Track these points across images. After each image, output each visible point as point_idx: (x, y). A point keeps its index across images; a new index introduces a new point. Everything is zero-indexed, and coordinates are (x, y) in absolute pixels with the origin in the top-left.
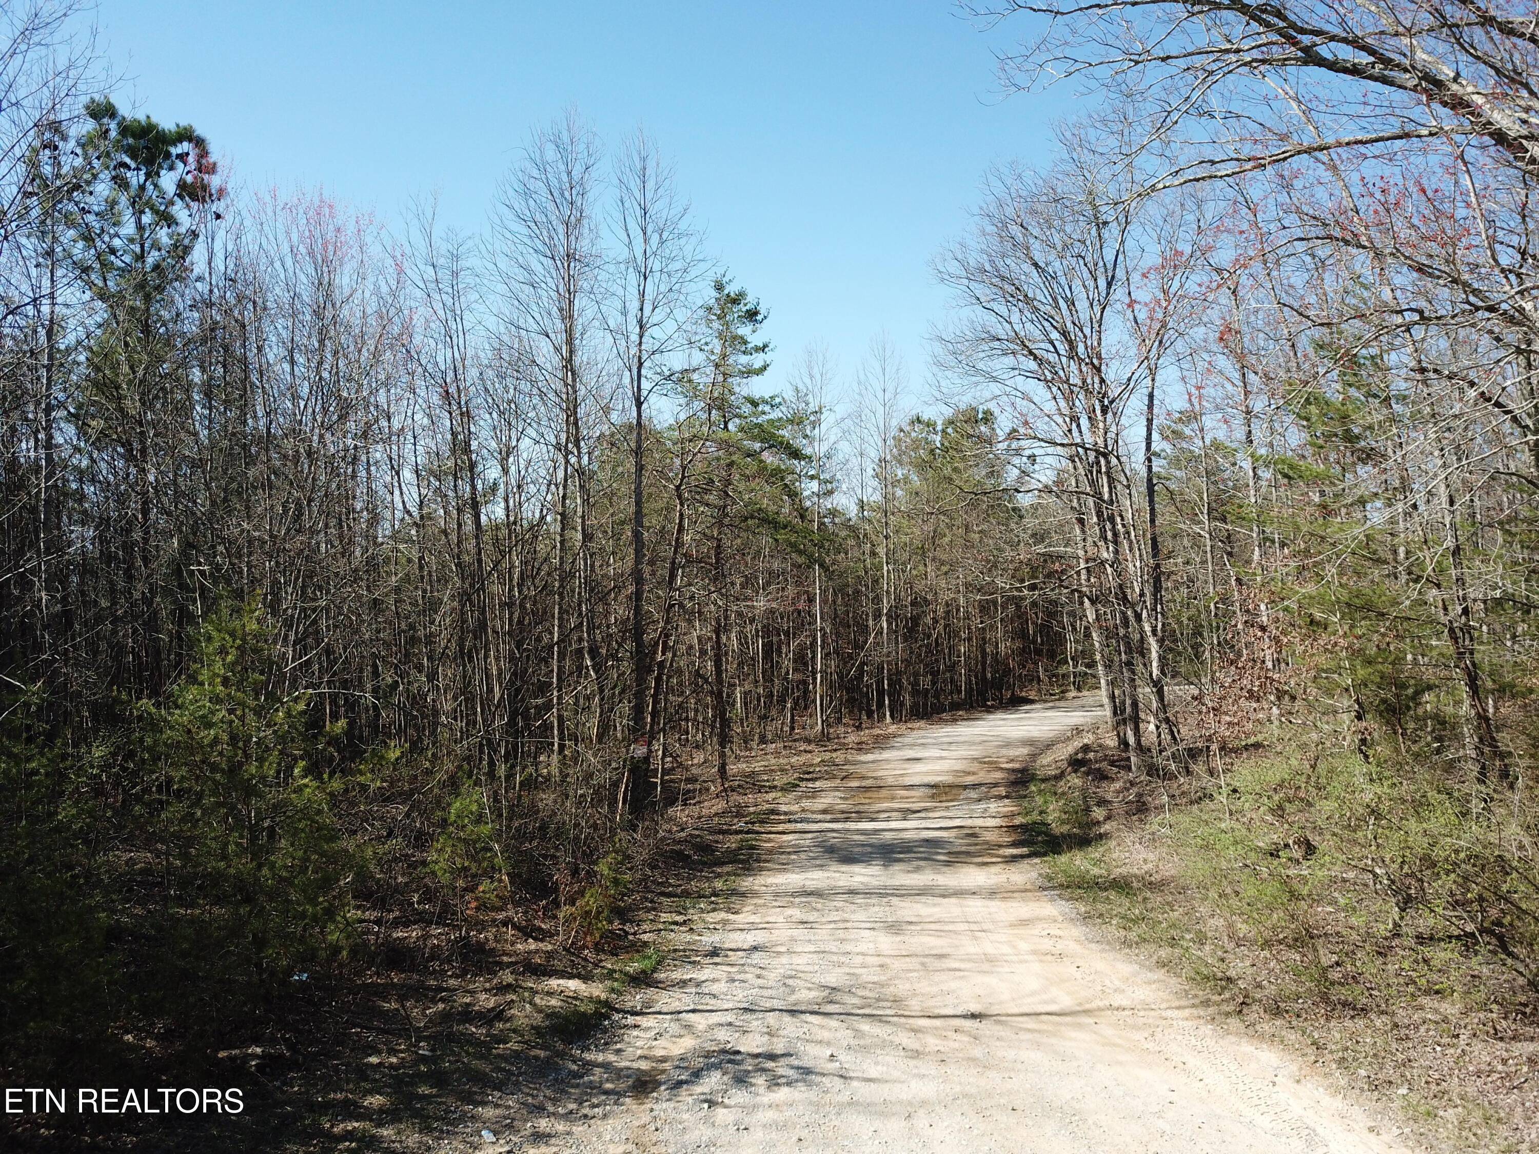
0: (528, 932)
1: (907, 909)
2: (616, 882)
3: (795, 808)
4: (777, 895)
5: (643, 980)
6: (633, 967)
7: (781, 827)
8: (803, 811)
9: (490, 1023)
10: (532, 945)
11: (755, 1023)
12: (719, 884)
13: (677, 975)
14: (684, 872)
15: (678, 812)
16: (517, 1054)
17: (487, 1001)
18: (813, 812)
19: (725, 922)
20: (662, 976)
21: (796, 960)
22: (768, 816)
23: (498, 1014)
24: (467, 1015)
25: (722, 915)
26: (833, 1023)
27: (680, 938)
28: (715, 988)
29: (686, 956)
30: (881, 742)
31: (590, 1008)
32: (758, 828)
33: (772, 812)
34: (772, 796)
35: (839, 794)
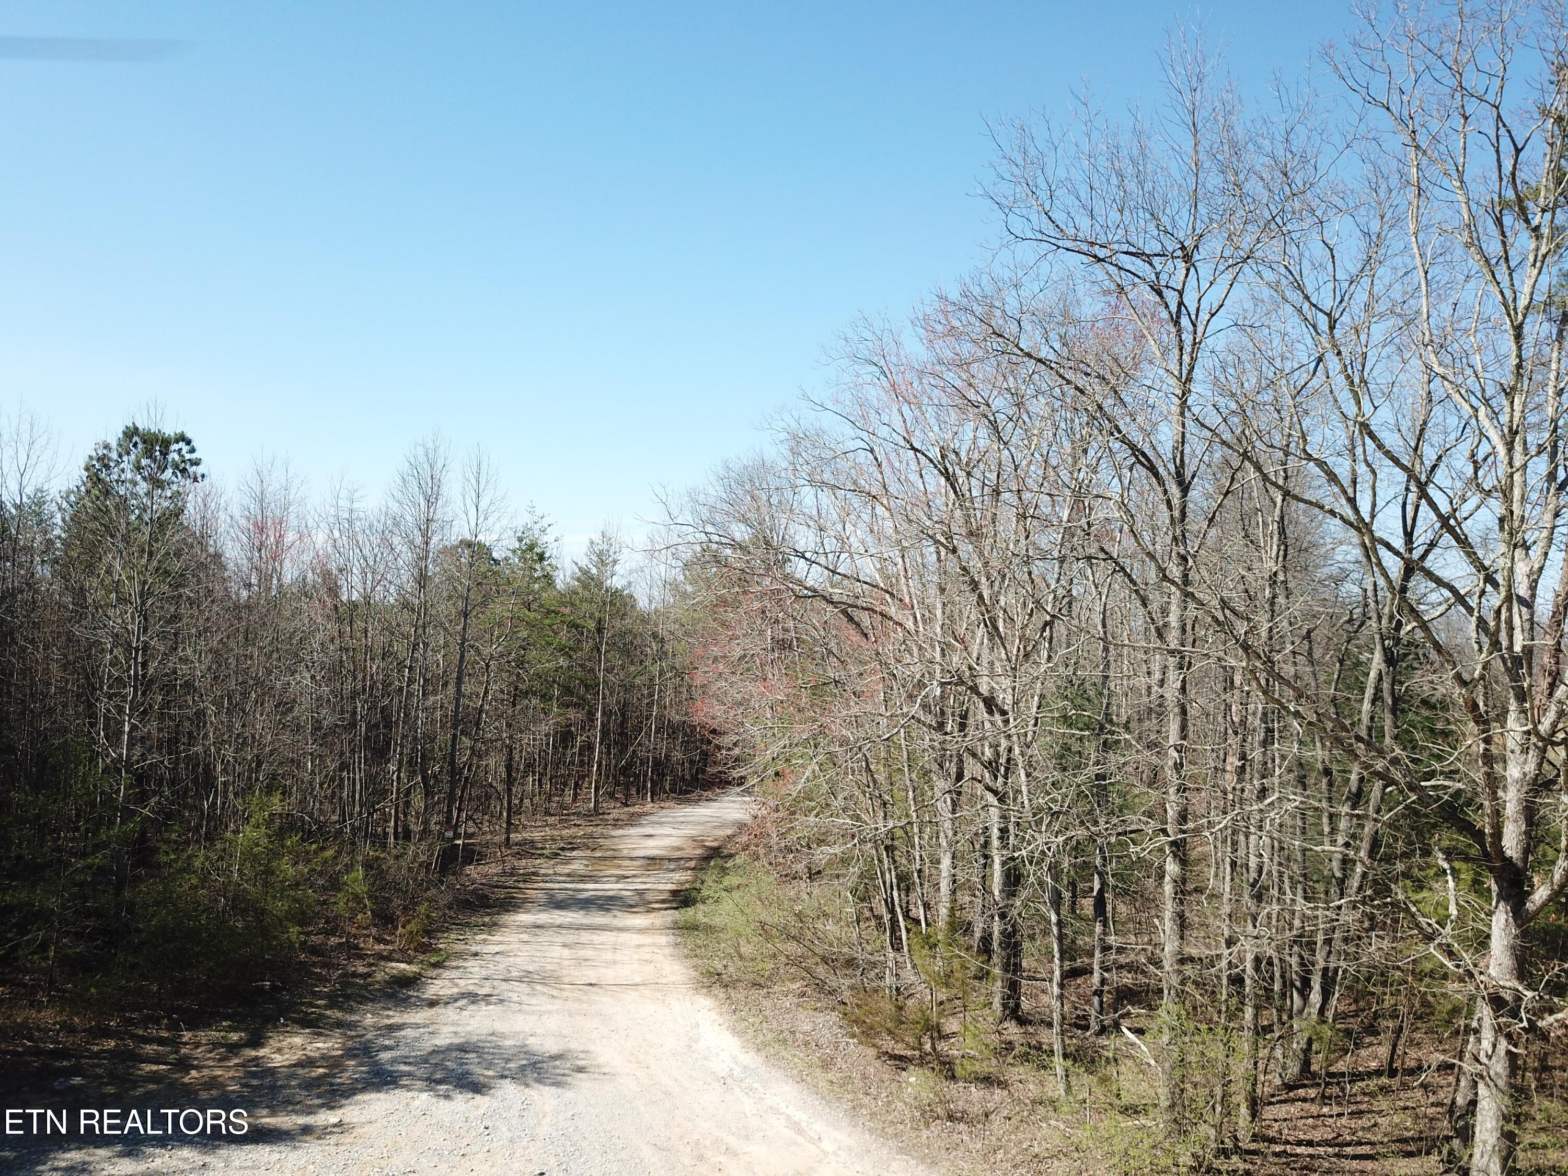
0: (379, 940)
1: (585, 936)
2: (428, 916)
3: (551, 872)
4: (518, 926)
5: (437, 965)
6: (433, 960)
7: (536, 886)
8: (555, 874)
9: (365, 979)
10: (382, 946)
11: (487, 983)
12: (487, 919)
13: (454, 964)
14: (468, 912)
15: (470, 870)
16: (379, 990)
17: (361, 970)
18: (560, 875)
19: (485, 940)
20: (447, 964)
21: (518, 959)
22: (529, 877)
23: (369, 975)
24: (355, 975)
25: (485, 936)
26: (524, 985)
27: (460, 947)
28: (472, 970)
29: (460, 955)
30: (633, 820)
31: (412, 975)
32: (521, 885)
33: (534, 874)
34: (538, 861)
35: (585, 862)
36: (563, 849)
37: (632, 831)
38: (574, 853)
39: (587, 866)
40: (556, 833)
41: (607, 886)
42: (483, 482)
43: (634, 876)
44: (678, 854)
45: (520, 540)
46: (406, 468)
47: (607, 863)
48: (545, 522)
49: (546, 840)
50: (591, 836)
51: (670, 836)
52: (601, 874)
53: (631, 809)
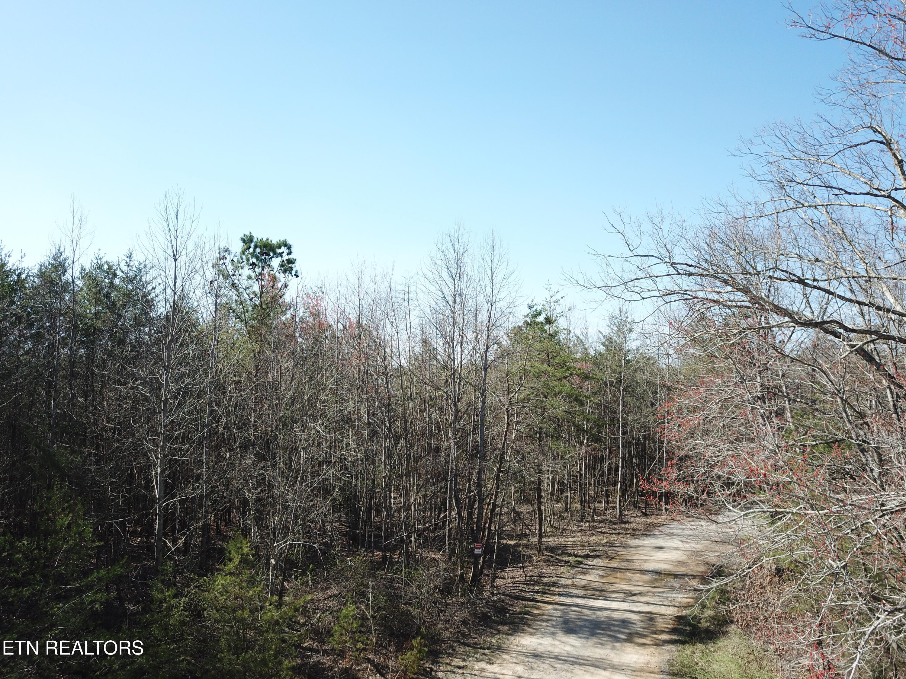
3: (569, 583)
7: (551, 599)
8: (572, 586)
12: (494, 640)
14: (481, 629)
18: (576, 588)
22: (548, 588)
25: (484, 664)
30: (649, 530)
32: (539, 597)
33: (554, 584)
34: (562, 569)
35: (601, 573)
36: (587, 556)
37: (647, 542)
38: (596, 562)
39: (602, 577)
40: (585, 539)
41: (614, 605)
42: (496, 261)
43: (641, 594)
44: (682, 570)
45: (530, 307)
46: (437, 255)
47: (618, 575)
48: (558, 296)
49: (576, 546)
50: (611, 544)
51: (677, 549)
52: (613, 588)
53: (649, 520)
